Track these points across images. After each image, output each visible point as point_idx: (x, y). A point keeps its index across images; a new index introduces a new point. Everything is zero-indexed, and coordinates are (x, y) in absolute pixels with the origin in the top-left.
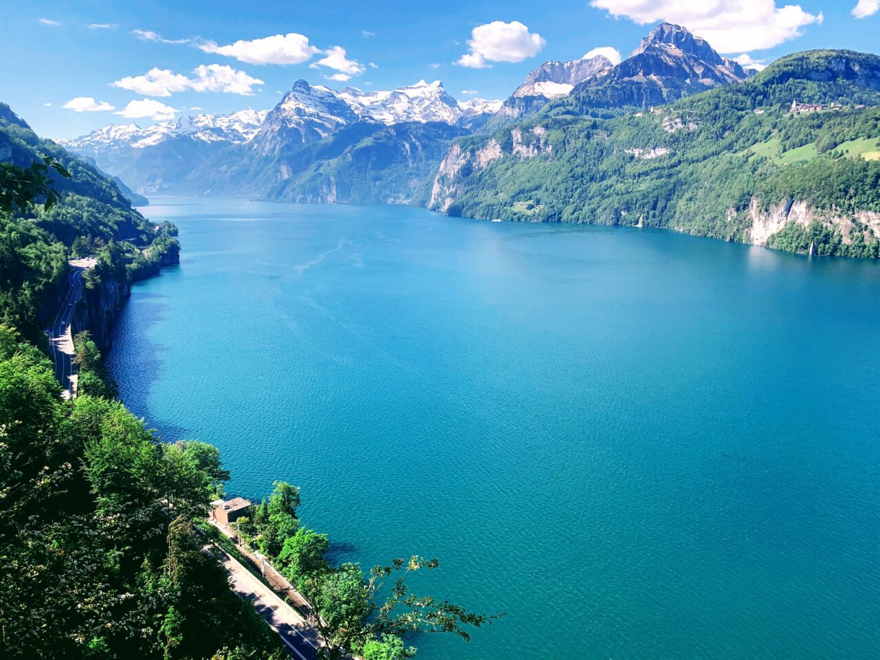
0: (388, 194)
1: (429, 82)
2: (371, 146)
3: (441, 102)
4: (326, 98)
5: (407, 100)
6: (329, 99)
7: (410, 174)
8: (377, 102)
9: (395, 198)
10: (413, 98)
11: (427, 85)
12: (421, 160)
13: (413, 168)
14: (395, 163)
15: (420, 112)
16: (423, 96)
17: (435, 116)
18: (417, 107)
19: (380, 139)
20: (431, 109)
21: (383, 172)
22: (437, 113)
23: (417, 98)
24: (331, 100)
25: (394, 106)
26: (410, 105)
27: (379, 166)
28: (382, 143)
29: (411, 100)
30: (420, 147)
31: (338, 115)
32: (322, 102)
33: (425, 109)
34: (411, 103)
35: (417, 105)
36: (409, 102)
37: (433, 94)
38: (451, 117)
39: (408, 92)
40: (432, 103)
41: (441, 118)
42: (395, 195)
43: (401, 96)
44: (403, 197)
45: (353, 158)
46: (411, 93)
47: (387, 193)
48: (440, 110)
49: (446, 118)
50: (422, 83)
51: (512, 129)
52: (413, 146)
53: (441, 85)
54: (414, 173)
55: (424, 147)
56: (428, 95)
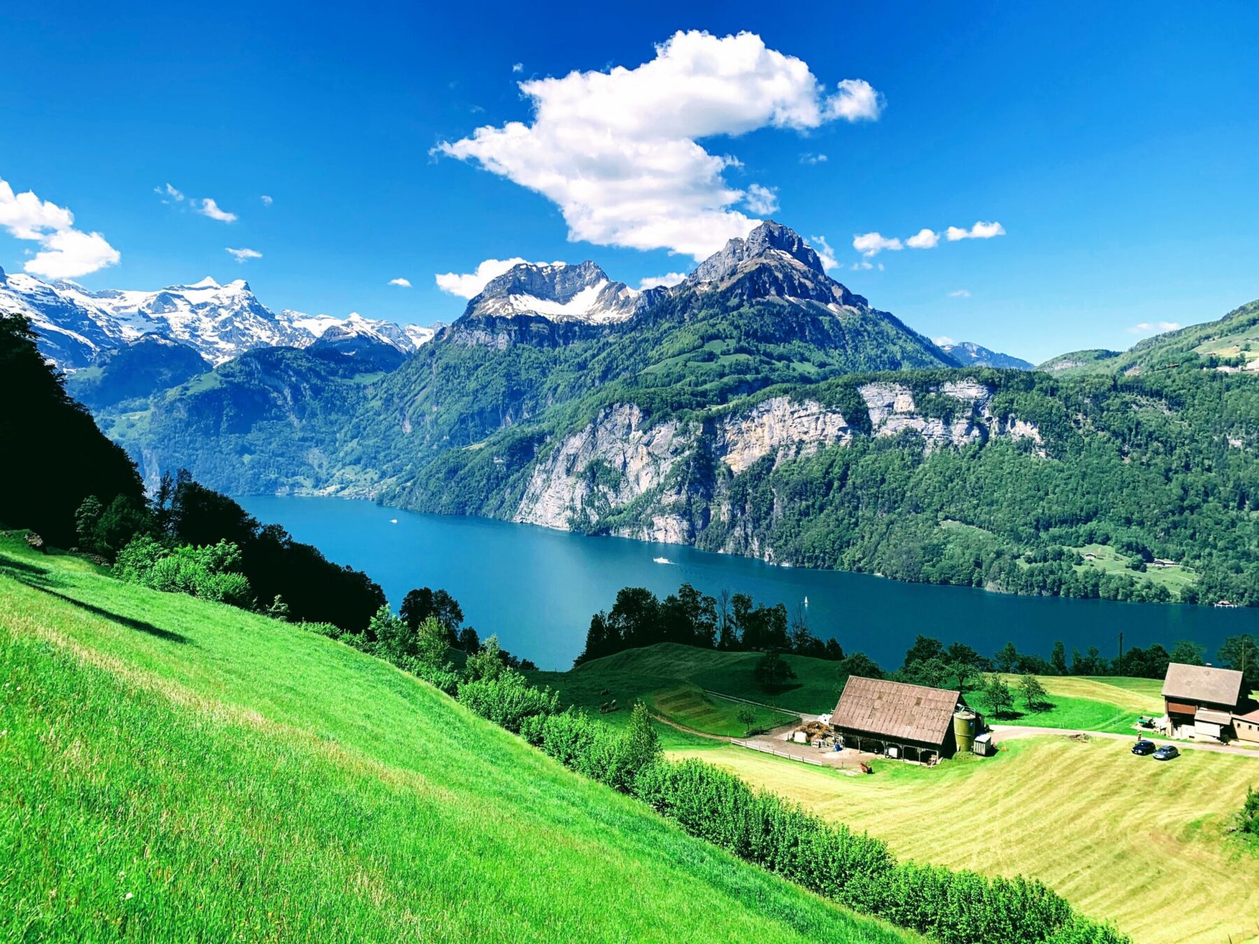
0: (277, 478)
1: (224, 281)
2: (221, 390)
3: (252, 314)
4: (38, 297)
5: (189, 307)
6: (45, 299)
7: (304, 439)
8: (126, 308)
9: (293, 486)
10: (198, 305)
11: (219, 286)
12: (314, 415)
13: (303, 429)
14: (266, 419)
15: (214, 327)
16: (217, 302)
17: (244, 335)
18: (205, 320)
19: (233, 375)
20: (237, 324)
21: (249, 436)
22: (247, 332)
23: (205, 305)
24: (49, 300)
25: (165, 315)
26: (194, 315)
27: (240, 427)
28: (239, 383)
29: (195, 308)
30: (309, 392)
31: (65, 326)
32: (34, 304)
33: (224, 323)
34: (196, 313)
35: (206, 316)
36: (192, 311)
37: (236, 301)
38: (277, 339)
39: (187, 294)
40: (236, 315)
41: (255, 339)
42: (291, 481)
43: (176, 301)
44: (309, 483)
45: (189, 411)
46: (196, 297)
47: (273, 476)
48: (252, 326)
49: (264, 339)
50: (208, 281)
51: (862, 384)
52: (296, 390)
53: (247, 287)
54: (313, 438)
55: (317, 391)
56: (227, 302)
